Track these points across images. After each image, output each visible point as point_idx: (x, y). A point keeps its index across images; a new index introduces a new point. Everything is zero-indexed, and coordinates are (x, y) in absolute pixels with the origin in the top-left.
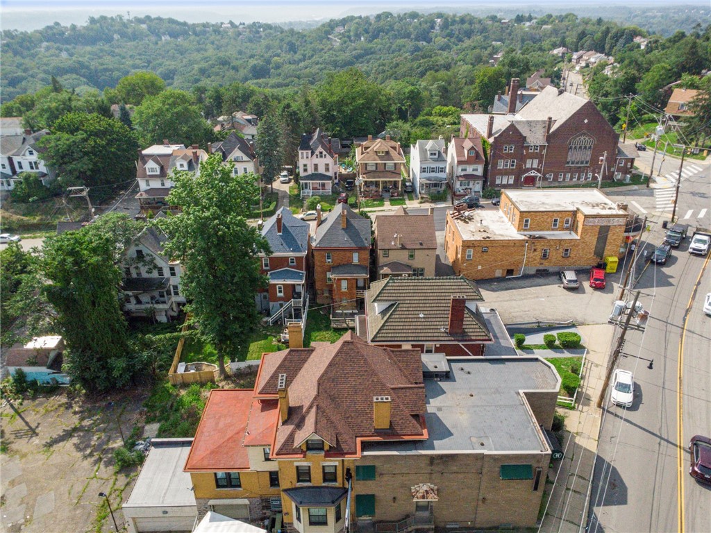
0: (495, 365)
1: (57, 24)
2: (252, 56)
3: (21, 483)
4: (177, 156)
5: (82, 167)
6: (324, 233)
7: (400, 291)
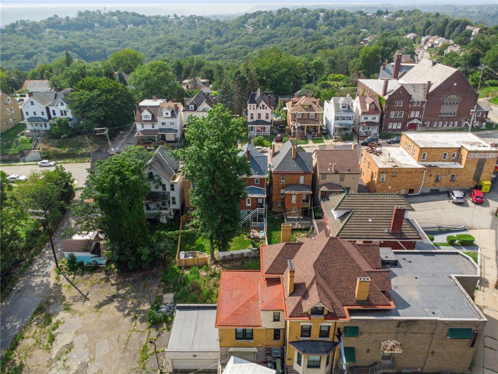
0: (428, 257)
1: (56, 16)
2: (190, 39)
3: (83, 333)
4: (163, 108)
5: (98, 115)
6: (279, 162)
7: (354, 203)
